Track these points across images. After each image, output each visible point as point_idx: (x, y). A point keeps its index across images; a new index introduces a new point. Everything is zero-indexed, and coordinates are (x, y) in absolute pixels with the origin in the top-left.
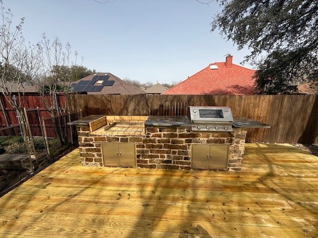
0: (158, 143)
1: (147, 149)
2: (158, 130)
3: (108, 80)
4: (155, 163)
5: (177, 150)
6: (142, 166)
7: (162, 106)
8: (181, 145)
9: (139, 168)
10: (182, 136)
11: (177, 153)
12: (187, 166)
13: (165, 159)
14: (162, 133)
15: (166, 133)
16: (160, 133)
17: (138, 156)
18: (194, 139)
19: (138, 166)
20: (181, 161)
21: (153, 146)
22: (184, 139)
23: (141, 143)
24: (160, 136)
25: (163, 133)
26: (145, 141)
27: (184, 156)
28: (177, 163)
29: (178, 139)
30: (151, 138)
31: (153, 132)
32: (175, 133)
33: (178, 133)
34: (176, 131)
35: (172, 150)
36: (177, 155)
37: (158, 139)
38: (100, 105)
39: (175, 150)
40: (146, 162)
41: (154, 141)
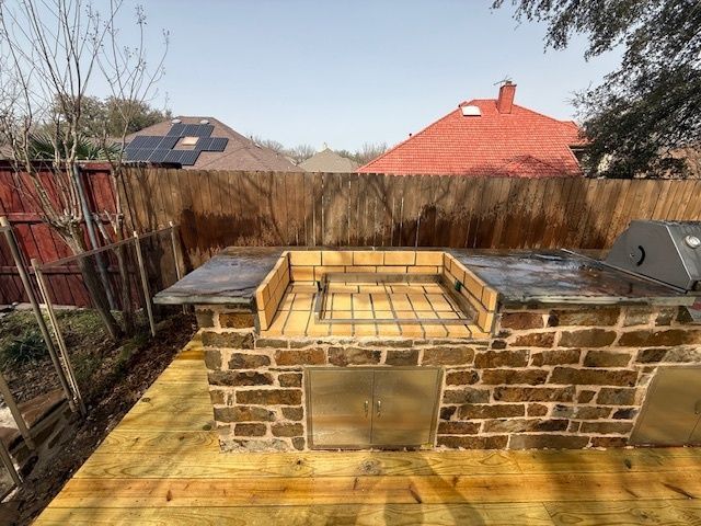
0: (534, 364)
1: (486, 387)
2: (546, 318)
3: (211, 136)
4: (505, 430)
5: (597, 389)
6: (453, 444)
7: (430, 210)
8: (619, 369)
9: (443, 448)
10: (630, 339)
11: (596, 397)
12: (617, 435)
13: (545, 418)
14: (559, 330)
15: (571, 329)
16: (551, 329)
17: (447, 413)
18: (675, 349)
19: (441, 442)
20: (601, 420)
21: (511, 377)
22: (634, 352)
23: (469, 367)
24: (546, 341)
25: (565, 329)
26: (485, 360)
27: (616, 408)
28: (585, 428)
29: (613, 349)
30: (508, 348)
31: (524, 328)
32: (608, 329)
33: (619, 329)
34: (613, 323)
35: (579, 388)
36: (593, 404)
37: (535, 350)
38: (236, 206)
39: (591, 388)
40: (473, 428)
41: (519, 359)
